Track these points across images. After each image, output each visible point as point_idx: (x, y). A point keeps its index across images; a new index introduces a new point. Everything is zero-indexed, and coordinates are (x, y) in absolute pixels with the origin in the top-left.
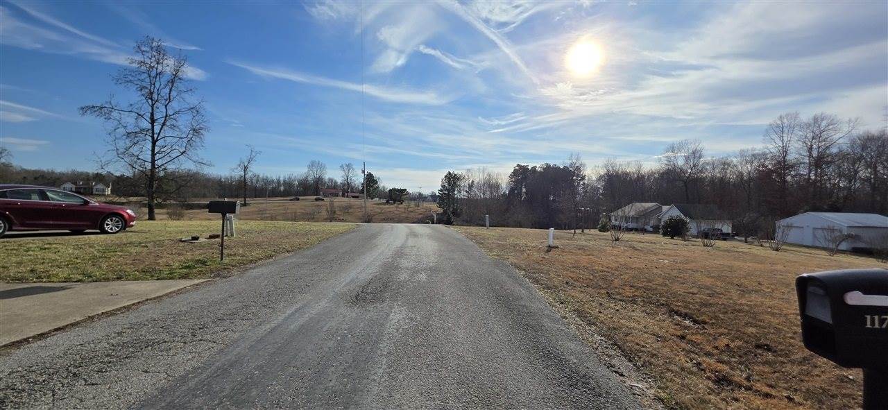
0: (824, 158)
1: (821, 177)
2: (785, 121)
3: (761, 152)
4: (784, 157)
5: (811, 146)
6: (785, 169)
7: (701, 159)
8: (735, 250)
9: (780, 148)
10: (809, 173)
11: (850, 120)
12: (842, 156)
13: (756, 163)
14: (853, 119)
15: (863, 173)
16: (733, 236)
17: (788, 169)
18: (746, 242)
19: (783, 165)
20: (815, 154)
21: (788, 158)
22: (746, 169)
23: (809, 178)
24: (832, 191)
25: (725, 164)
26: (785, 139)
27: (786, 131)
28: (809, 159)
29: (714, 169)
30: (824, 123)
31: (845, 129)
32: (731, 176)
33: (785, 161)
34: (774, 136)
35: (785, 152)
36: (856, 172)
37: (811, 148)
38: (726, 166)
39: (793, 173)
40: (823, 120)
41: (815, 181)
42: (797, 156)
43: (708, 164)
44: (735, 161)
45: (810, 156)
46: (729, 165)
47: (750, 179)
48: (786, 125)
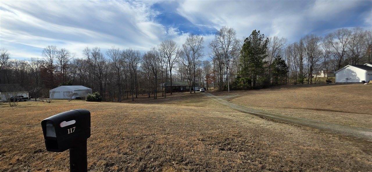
0: (66, 65)
1: (65, 73)
2: (51, 48)
3: (41, 60)
4: (51, 64)
5: (61, 60)
6: (52, 68)
7: (8, 60)
8: (30, 105)
9: (49, 60)
10: (61, 71)
11: (73, 53)
12: (71, 65)
13: (39, 65)
14: (74, 53)
15: (78, 72)
16: (30, 99)
17: (53, 68)
18: (36, 100)
19: (51, 67)
20: (63, 63)
21: (53, 64)
22: (35, 67)
23: (61, 73)
24: (69, 78)
25: (23, 64)
26: (51, 56)
27: (52, 53)
28: (61, 65)
29: (17, 66)
30: (65, 53)
31: (72, 56)
32: (27, 69)
33: (52, 65)
34: (47, 54)
35: (52, 61)
36: (76, 72)
37: (61, 61)
38: (24, 65)
39: (55, 70)
40: (65, 51)
41: (63, 74)
42: (56, 64)
43: (13, 63)
44: (29, 63)
45: (61, 64)
46: (26, 64)
47: (37, 72)
48: (51, 50)
